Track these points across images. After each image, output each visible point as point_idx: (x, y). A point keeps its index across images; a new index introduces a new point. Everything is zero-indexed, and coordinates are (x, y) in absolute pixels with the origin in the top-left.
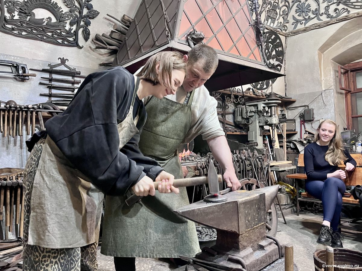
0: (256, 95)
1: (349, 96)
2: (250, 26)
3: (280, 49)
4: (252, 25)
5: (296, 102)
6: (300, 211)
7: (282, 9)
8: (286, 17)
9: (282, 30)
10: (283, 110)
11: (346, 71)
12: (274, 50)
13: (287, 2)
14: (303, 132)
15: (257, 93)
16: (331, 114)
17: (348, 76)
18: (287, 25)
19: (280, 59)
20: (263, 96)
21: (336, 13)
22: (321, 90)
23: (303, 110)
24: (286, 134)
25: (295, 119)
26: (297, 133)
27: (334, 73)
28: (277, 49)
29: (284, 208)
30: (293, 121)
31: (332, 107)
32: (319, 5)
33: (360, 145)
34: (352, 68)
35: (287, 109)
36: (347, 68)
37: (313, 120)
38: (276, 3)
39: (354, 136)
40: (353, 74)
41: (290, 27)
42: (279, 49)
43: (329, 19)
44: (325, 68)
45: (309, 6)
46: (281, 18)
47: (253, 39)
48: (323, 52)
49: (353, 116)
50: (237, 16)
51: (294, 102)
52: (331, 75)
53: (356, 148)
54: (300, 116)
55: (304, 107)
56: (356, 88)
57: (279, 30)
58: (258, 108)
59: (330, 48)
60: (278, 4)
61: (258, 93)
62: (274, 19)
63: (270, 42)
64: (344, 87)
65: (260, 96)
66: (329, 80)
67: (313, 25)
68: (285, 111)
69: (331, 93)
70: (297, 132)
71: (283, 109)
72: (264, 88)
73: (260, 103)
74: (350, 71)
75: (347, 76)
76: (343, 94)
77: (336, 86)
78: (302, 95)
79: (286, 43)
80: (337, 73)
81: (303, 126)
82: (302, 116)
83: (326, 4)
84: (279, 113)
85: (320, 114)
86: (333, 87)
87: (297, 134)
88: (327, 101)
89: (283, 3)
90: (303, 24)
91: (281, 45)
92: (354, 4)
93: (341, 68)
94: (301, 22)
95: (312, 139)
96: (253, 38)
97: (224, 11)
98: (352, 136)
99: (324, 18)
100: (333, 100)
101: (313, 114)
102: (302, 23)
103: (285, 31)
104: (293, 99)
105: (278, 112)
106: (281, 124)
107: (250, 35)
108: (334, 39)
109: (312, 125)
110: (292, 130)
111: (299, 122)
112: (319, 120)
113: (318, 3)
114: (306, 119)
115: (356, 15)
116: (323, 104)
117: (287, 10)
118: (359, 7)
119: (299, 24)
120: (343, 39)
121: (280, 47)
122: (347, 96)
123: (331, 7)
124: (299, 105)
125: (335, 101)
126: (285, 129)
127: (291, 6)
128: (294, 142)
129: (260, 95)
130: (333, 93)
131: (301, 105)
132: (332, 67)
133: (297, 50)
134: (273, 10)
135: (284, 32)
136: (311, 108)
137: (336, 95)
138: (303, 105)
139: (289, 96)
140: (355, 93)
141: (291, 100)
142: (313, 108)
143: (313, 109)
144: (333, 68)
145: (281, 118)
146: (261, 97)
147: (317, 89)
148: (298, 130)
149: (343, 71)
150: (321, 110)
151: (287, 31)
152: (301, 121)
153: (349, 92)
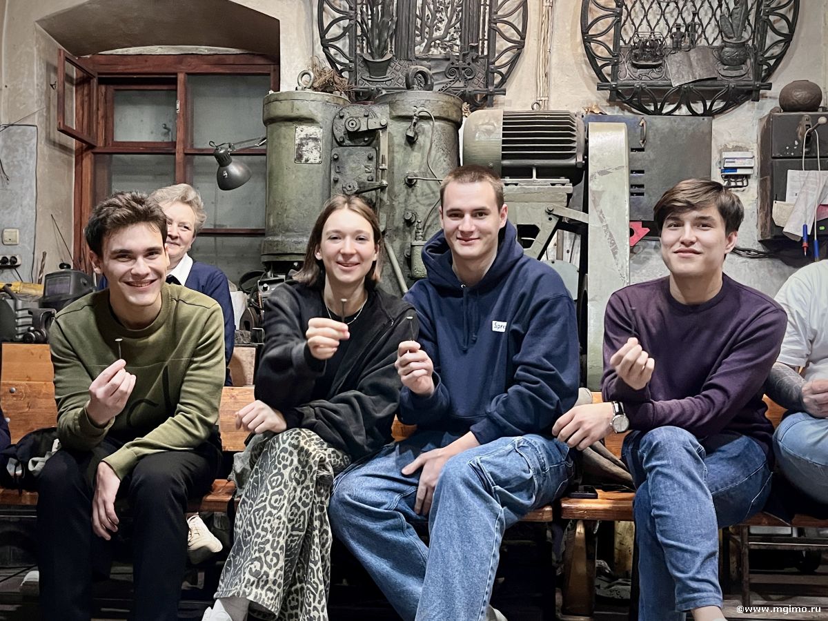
1: (87, 162)
11: (85, 75)
16: (23, 212)
17: (89, 95)
27: (43, 70)
31: (27, 189)
34: (103, 69)
36: (89, 68)
40: (106, 90)
44: (13, 47)
52: (33, 78)
56: (113, 139)
64: (74, 127)
66: (26, 91)
69: (31, 140)
74: (95, 80)
75: (86, 92)
76: (71, 149)
77: (48, 119)
80: (52, 75)
86: (36, 120)
88: (14, 166)
100: (32, 163)
125: (40, 170)
130: (34, 141)
132: (39, 50)
137: (45, 149)
140: (108, 156)
144: (42, 56)
149: (74, 73)
153: (91, 147)
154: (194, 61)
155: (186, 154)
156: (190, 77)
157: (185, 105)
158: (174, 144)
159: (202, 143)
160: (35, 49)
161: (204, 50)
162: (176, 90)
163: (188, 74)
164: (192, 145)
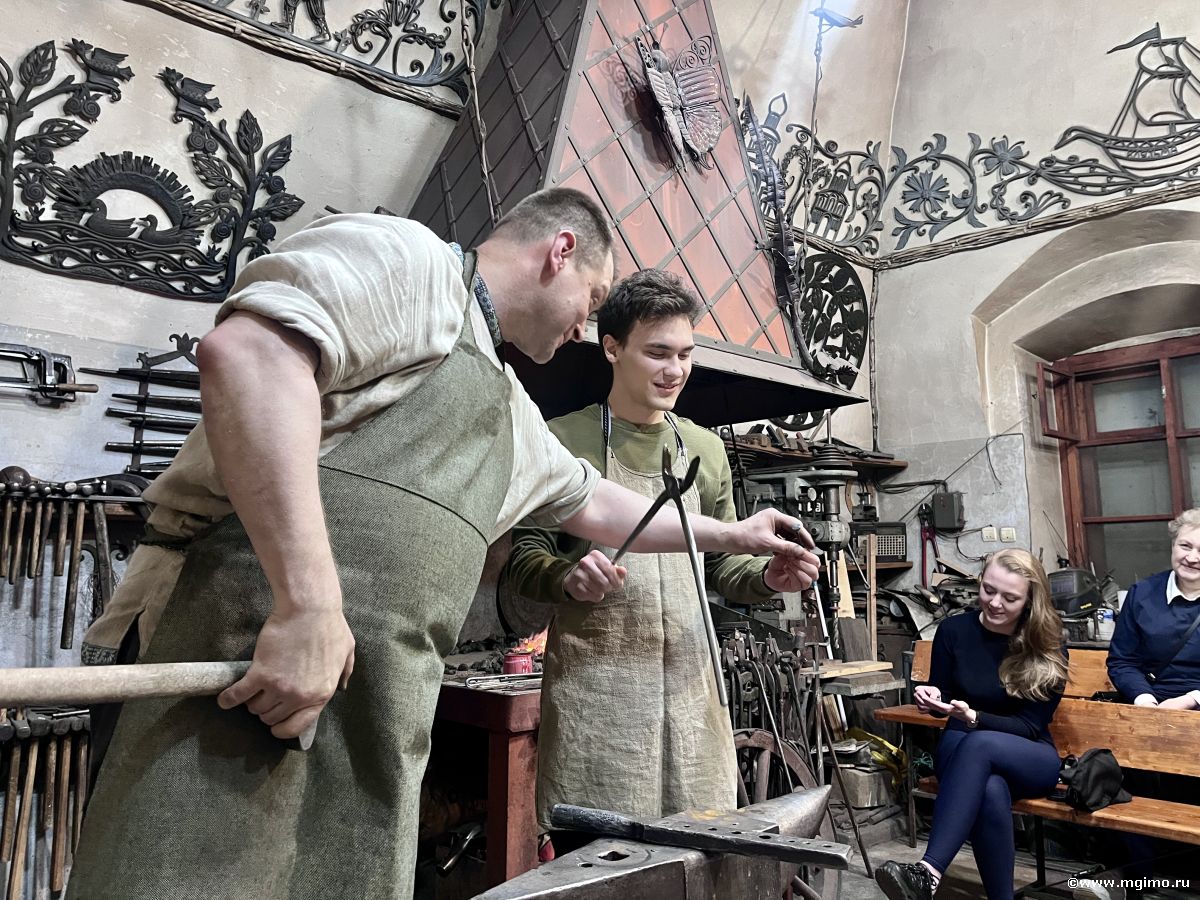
0: (780, 448)
1: (1072, 457)
2: (757, 249)
3: (857, 306)
4: (762, 248)
5: (907, 470)
6: (918, 832)
7: (862, 191)
8: (874, 213)
9: (863, 250)
10: (867, 494)
11: (1063, 377)
12: (839, 310)
13: (877, 169)
14: (931, 565)
15: (785, 440)
16: (1017, 512)
17: (1068, 394)
18: (877, 235)
19: (859, 335)
20: (803, 451)
21: (1027, 206)
22: (982, 436)
23: (931, 496)
24: (877, 570)
25: (903, 521)
26: (909, 568)
27: (1024, 383)
28: (848, 308)
29: (869, 820)
30: (899, 530)
31: (1019, 491)
32: (972, 181)
33: (1108, 617)
34: (1080, 369)
35: (878, 491)
36: (1065, 370)
37: (960, 529)
38: (843, 171)
39: (1089, 587)
40: (1084, 387)
41: (887, 244)
42: (852, 308)
43: (1004, 223)
44: (995, 369)
45: (943, 182)
46: (859, 215)
47: (768, 290)
48: (988, 321)
49: (1089, 519)
50: (716, 220)
51: (901, 468)
52: (1015, 392)
53: (1096, 626)
54: (919, 515)
55: (933, 487)
56: (1096, 431)
57: (853, 250)
58: (784, 490)
59: (1008, 308)
60: (848, 174)
61: (788, 440)
62: (838, 217)
63: (825, 287)
64: (1056, 429)
65: (793, 450)
66: (1010, 404)
67: (957, 240)
68: (872, 497)
69: (1018, 447)
70: (912, 563)
71: (865, 491)
72: (806, 423)
73: (792, 474)
74: (1073, 380)
75: (1064, 392)
76: (1055, 448)
77: (1032, 425)
78: (927, 450)
79: (875, 288)
80: (1032, 385)
81: (929, 544)
82: (926, 514)
83: (994, 179)
84: (855, 501)
85: (983, 511)
86: (1021, 428)
87: (912, 570)
88: (1005, 472)
89: (865, 173)
90: (927, 235)
91: (861, 297)
92: (1081, 180)
93: (1045, 369)
94: (921, 230)
95: (957, 590)
96: (766, 286)
97: (678, 209)
98: (1085, 587)
99: (990, 220)
100: (1021, 468)
101: (961, 509)
102: (924, 231)
103: (872, 253)
104: (898, 459)
105: (853, 500)
106: (861, 539)
107: (759, 277)
108: (1022, 282)
109: (957, 542)
110: (894, 559)
111: (918, 534)
112: (980, 530)
113: (969, 174)
114: (938, 525)
115: (1088, 214)
116: (990, 478)
117: (875, 191)
118: (1098, 189)
119: (913, 234)
120: (1049, 283)
121: (857, 300)
122: (1067, 455)
123: (1009, 186)
124: (917, 480)
125: (1029, 472)
126: (874, 553)
127: (887, 181)
128: (900, 596)
129: (794, 446)
130: (1022, 447)
131: (922, 480)
132: (1018, 366)
133: (909, 311)
134: (833, 191)
135: (868, 255)
136: (954, 490)
137: (1031, 452)
138: (931, 478)
139: (885, 450)
140: (1092, 449)
141: (892, 463)
142: (961, 490)
143: (960, 495)
144: (1021, 370)
145: (861, 517)
146: (798, 454)
147: (972, 432)
148: (914, 556)
149: (1051, 377)
150: (988, 498)
151: (878, 253)
152: (923, 530)
153: (1075, 442)
154: (1177, 345)
155: (1178, 438)
156: (1176, 360)
157: (1171, 390)
158: (1163, 429)
160: (1015, 367)
161: (1185, 332)
162: (1160, 376)
163: (1171, 358)
164: (1183, 428)
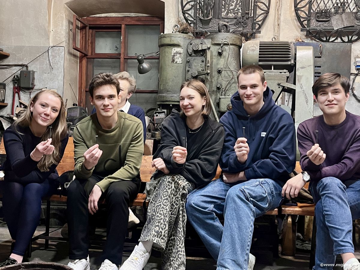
1: (84, 62)
5: (9, 58)
11: (84, 25)
16: (58, 82)
17: (85, 34)
22: (47, 45)
25: (4, 83)
27: (67, 23)
30: (3, 87)
31: (60, 73)
34: (91, 23)
36: (86, 22)
37: (32, 89)
40: (92, 31)
44: (55, 14)
52: (63, 27)
54: (13, 80)
55: (21, 67)
56: (95, 52)
64: (79, 47)
66: (60, 32)
70: (7, 104)
74: (88, 27)
76: (78, 56)
77: (69, 44)
80: (71, 26)
82: (17, 81)
85: (43, 80)
86: (64, 44)
87: (7, 107)
88: (55, 63)
100: (62, 62)
101: (34, 79)
109: (30, 95)
111: (12, 89)
116: (48, 66)
122: (82, 61)
124: (14, 63)
125: (65, 65)
130: (63, 53)
131: (16, 63)
136: (31, 70)
137: (67, 56)
140: (92, 59)
142: (35, 70)
143: (34, 72)
144: (67, 18)
147: (42, 43)
148: (9, 101)
149: (79, 24)
150: (46, 75)
152: (14, 88)
153: (86, 55)
154: (129, 20)
155: (125, 59)
156: (128, 26)
157: (124, 38)
158: (120, 54)
159: (132, 54)
160: (64, 15)
161: (133, 15)
162: (121, 32)
163: (126, 25)
164: (127, 55)
